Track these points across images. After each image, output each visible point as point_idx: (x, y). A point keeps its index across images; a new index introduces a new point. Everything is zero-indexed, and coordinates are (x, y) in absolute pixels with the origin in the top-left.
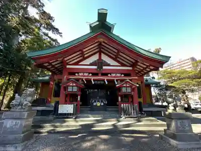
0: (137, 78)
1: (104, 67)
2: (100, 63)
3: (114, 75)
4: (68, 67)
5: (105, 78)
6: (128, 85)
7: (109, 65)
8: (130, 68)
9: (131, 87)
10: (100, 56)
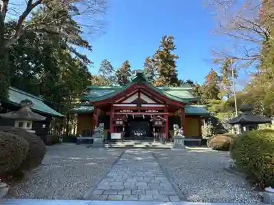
0: (168, 114)
1: (143, 105)
2: (139, 102)
3: (150, 111)
4: (114, 105)
5: (143, 114)
6: (159, 120)
7: (146, 103)
8: (164, 106)
9: (162, 121)
10: (139, 96)
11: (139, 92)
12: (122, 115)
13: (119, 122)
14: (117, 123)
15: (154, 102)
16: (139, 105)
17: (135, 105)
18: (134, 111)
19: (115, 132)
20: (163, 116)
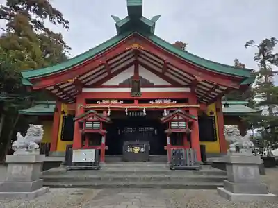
0: (199, 106)
1: (142, 90)
2: (136, 83)
3: (159, 102)
5: (144, 107)
6: (180, 118)
9: (185, 120)
10: (136, 71)
11: (136, 64)
12: (100, 111)
13: (94, 126)
14: (89, 126)
15: (168, 84)
16: (136, 89)
17: (129, 90)
18: (126, 101)
19: (83, 147)
20: (187, 110)
